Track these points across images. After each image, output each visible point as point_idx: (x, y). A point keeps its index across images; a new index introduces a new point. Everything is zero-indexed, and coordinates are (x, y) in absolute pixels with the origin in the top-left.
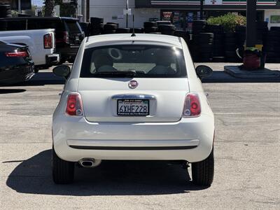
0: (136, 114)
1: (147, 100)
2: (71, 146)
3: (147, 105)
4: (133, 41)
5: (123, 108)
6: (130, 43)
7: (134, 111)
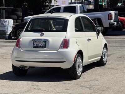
0: (40, 47)
1: (46, 41)
2: (16, 60)
3: (45, 44)
4: (48, 16)
5: (36, 45)
6: (47, 17)
7: (40, 46)
